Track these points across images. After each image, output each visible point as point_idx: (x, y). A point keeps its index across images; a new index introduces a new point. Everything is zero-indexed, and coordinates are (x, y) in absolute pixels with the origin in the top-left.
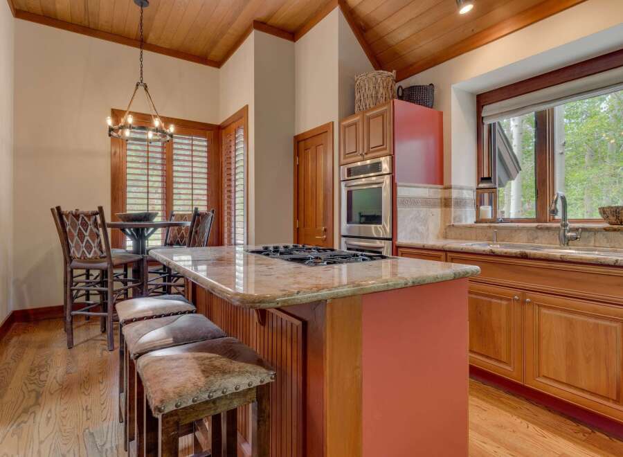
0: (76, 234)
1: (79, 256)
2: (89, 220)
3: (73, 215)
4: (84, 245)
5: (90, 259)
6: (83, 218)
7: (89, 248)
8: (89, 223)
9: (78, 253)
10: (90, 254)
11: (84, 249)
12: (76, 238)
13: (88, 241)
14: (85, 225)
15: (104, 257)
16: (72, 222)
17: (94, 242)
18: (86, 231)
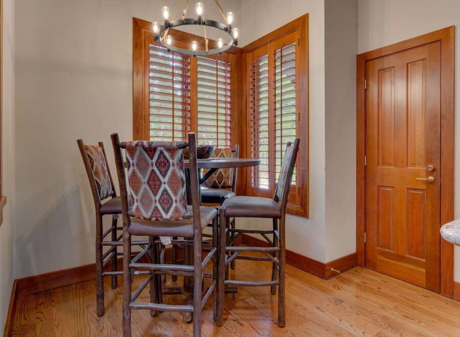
0: (144, 180)
1: (148, 216)
2: (172, 157)
3: (145, 149)
4: (158, 197)
5: (166, 220)
6: (161, 152)
7: (166, 202)
8: (171, 161)
9: (147, 210)
10: (167, 212)
11: (158, 205)
12: (145, 187)
13: (165, 190)
14: (163, 165)
15: (189, 217)
16: (141, 159)
17: (175, 193)
18: (164, 176)
